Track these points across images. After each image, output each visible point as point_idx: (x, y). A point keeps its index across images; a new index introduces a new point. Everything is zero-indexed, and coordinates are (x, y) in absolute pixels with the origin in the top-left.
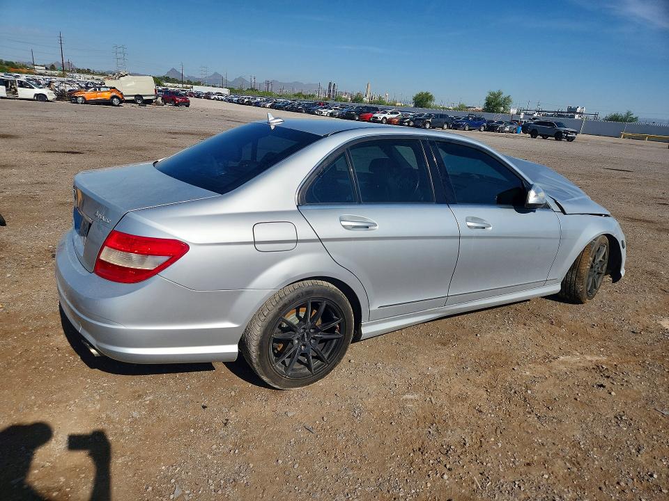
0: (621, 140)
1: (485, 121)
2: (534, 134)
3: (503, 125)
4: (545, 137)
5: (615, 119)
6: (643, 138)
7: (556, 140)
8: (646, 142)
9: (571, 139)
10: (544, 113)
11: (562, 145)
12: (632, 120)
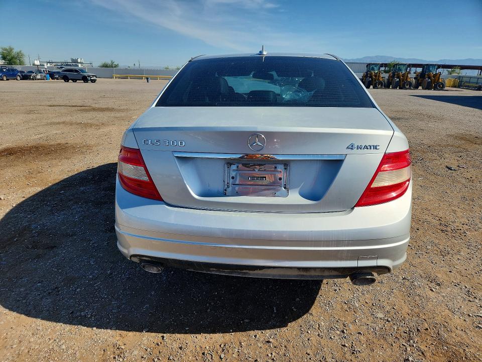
0: (114, 80)
1: (18, 72)
2: (66, 79)
3: (34, 74)
4: (75, 80)
5: (105, 66)
6: (126, 78)
7: (85, 82)
8: (129, 80)
9: (93, 81)
10: (55, 64)
11: (89, 85)
12: (116, 66)
